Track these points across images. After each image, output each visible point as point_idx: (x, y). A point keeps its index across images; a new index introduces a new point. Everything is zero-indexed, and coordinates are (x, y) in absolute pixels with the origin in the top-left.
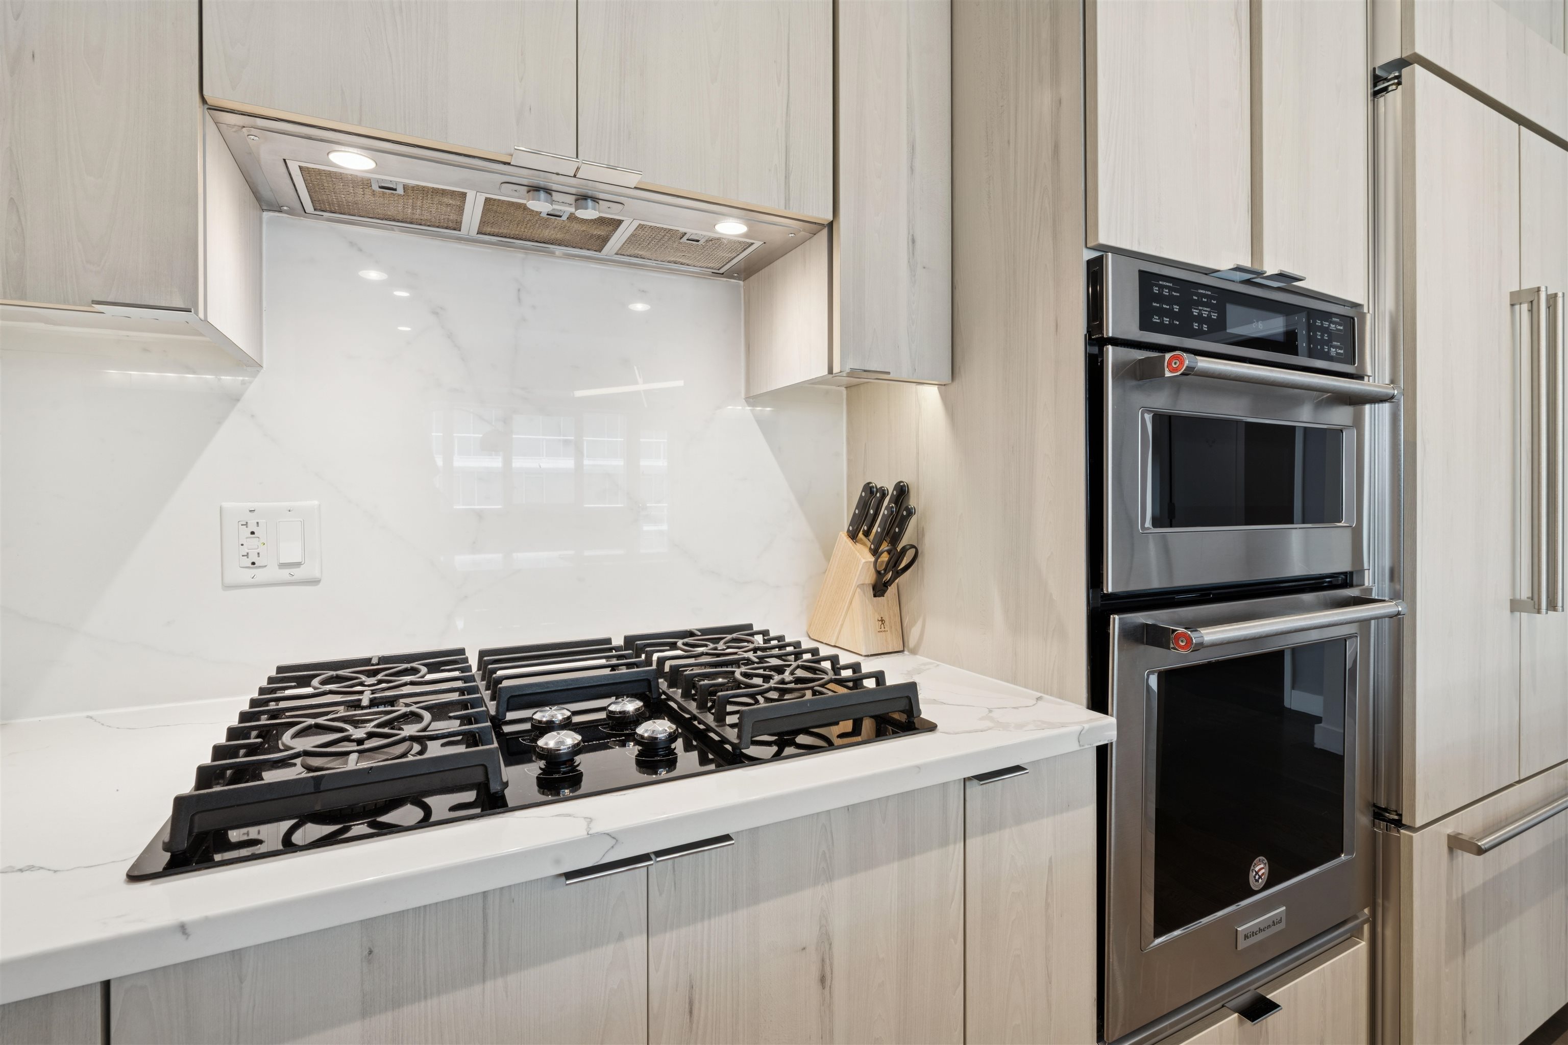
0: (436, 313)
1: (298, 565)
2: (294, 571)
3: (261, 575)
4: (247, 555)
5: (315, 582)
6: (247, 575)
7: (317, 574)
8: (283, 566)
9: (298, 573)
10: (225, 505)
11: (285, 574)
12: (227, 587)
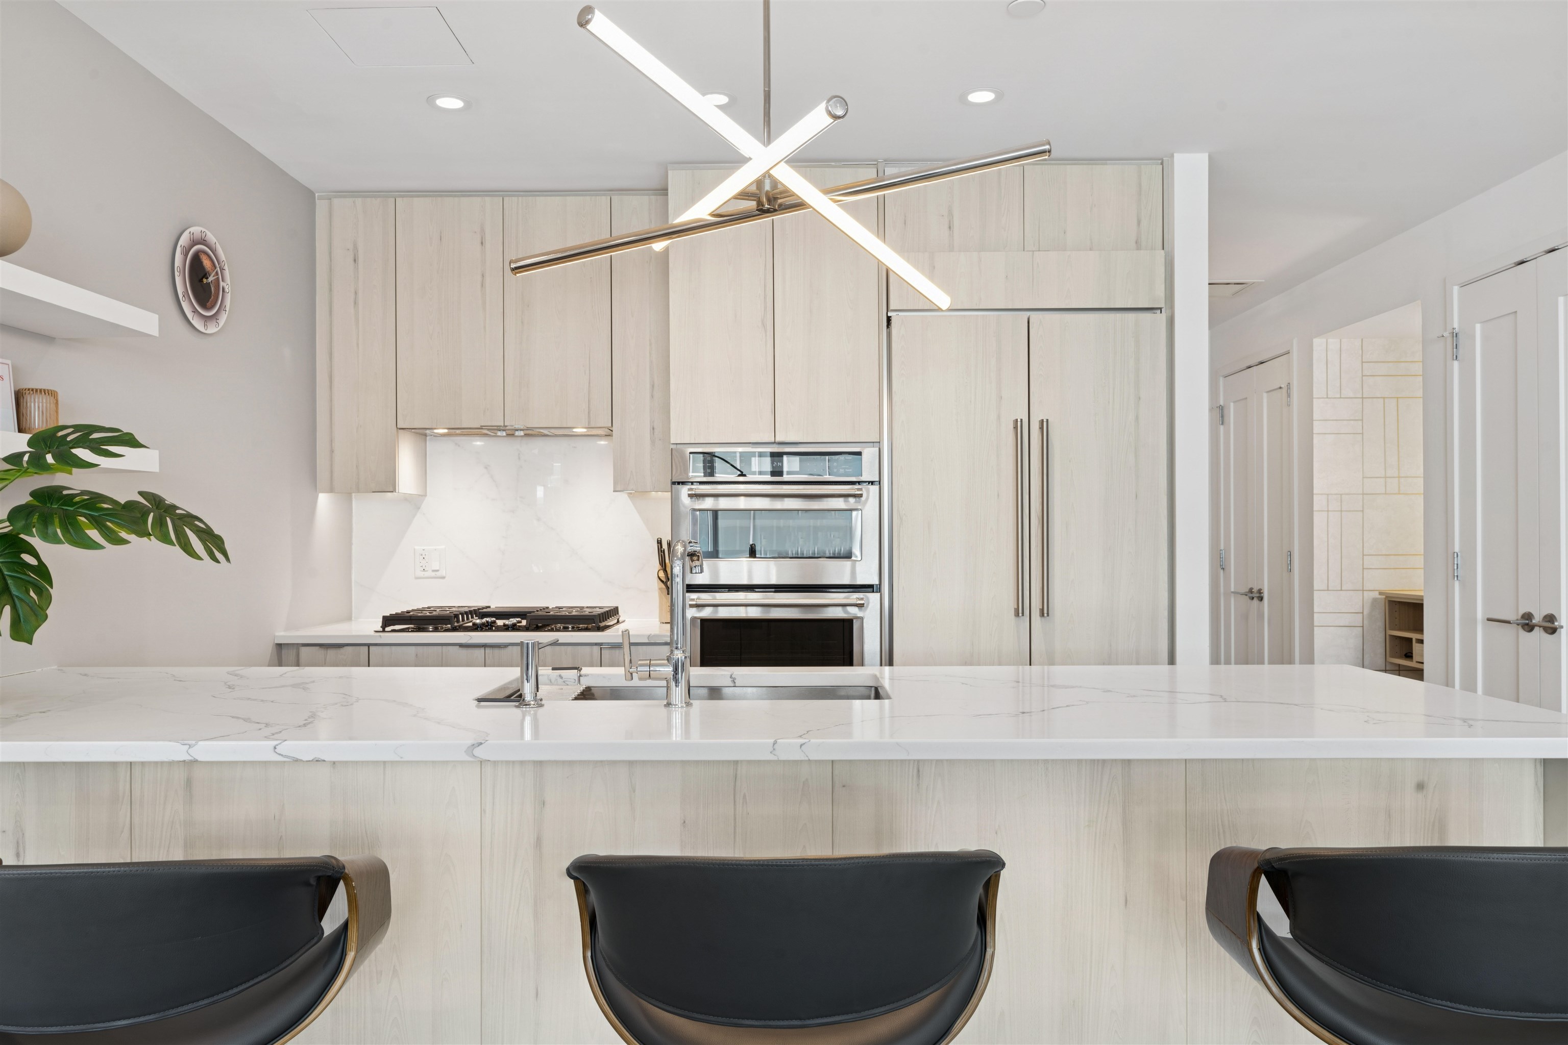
0: (486, 468)
1: (437, 571)
2: (437, 573)
3: (427, 574)
4: (422, 567)
5: (443, 578)
6: (422, 574)
7: (444, 575)
8: (433, 571)
9: (438, 574)
10: (416, 547)
11: (433, 574)
12: (417, 578)
